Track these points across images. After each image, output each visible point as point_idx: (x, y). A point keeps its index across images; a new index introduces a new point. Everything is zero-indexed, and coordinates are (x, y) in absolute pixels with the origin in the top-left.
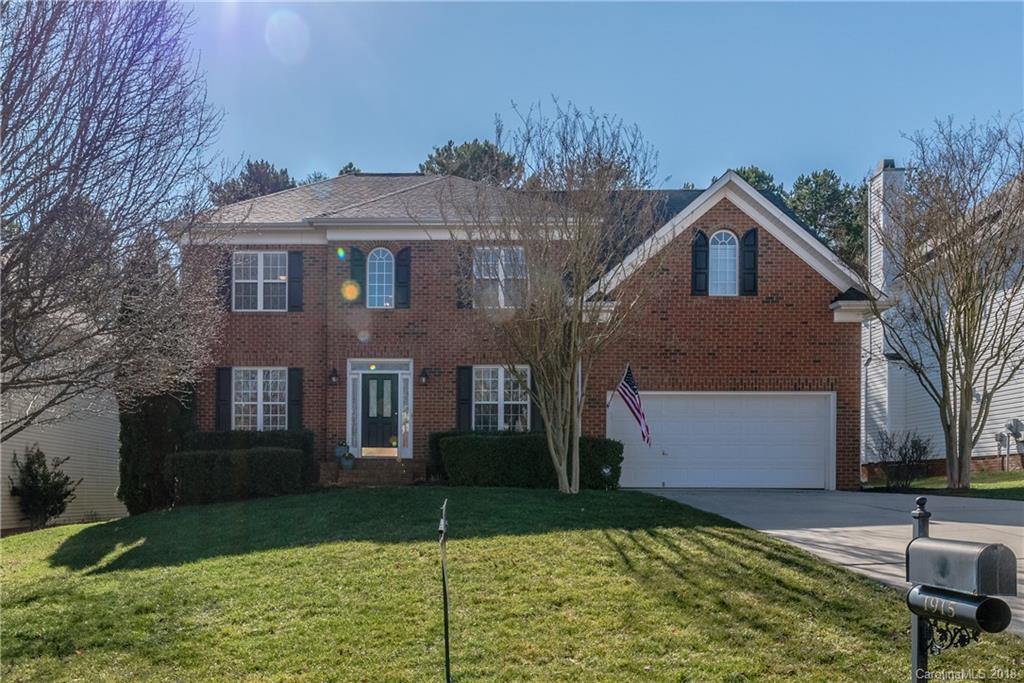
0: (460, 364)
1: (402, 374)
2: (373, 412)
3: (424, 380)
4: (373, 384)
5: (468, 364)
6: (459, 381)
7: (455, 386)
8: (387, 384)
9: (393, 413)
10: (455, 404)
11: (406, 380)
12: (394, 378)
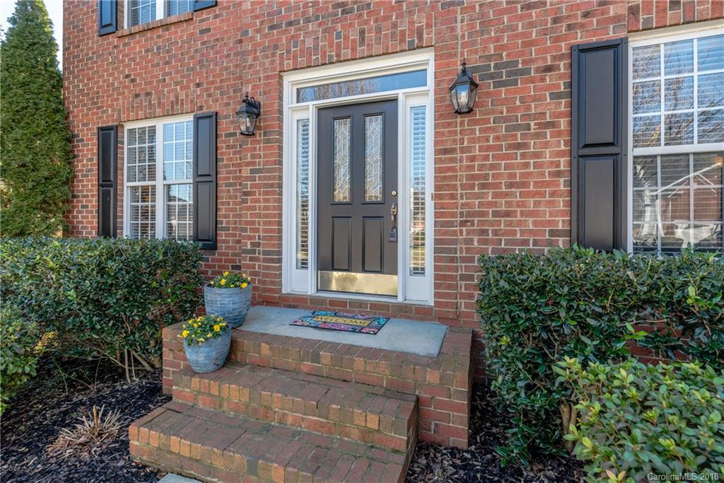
0: (580, 38)
1: (407, 96)
2: (342, 192)
3: (463, 97)
4: (343, 131)
5: (611, 34)
6: (577, 91)
7: (563, 105)
8: (374, 128)
9: (385, 191)
10: (563, 161)
11: (419, 112)
12: (386, 109)
